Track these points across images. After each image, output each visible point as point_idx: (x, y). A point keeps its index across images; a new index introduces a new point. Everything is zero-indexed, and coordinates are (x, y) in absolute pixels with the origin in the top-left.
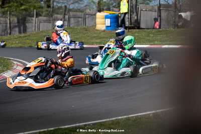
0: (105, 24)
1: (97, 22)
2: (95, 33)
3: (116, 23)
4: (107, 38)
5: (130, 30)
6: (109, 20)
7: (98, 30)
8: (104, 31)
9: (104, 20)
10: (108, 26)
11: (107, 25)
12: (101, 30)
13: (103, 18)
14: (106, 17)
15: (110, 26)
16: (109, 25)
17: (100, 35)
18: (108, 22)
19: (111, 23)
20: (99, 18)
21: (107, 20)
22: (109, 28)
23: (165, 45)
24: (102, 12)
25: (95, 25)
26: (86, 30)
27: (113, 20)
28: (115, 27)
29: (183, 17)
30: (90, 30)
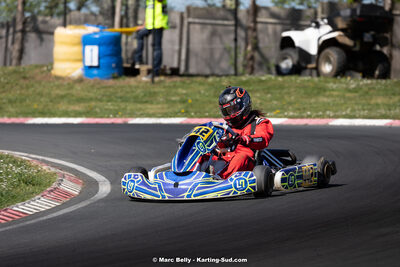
0: (83, 60)
1: (56, 56)
2: (58, 87)
3: (115, 59)
4: (101, 100)
5: (157, 79)
6: (95, 49)
7: (58, 78)
8: (80, 80)
9: (78, 49)
10: (91, 67)
11: (88, 64)
12: (69, 78)
13: (75, 44)
14: (87, 41)
15: (98, 67)
16: (95, 63)
17: (74, 92)
18: (92, 55)
19: (99, 58)
20: (64, 43)
22: (95, 72)
23: (336, 117)
26: (25, 78)
27: (108, 50)
28: (113, 69)
29: (297, 44)
30: (38, 78)
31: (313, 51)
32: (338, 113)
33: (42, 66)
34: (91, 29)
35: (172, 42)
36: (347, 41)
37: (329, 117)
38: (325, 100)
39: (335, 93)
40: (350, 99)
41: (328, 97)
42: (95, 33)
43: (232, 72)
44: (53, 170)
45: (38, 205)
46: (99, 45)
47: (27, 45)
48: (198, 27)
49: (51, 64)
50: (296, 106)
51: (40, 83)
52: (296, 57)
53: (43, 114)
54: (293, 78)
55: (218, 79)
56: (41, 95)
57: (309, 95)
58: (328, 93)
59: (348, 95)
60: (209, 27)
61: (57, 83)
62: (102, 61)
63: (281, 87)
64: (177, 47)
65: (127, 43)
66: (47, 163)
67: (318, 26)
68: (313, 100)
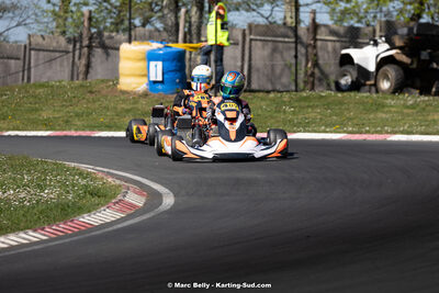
0: (148, 76)
1: (121, 71)
2: (124, 101)
3: (178, 75)
6: (160, 64)
7: (124, 92)
8: (145, 95)
9: (143, 64)
10: (155, 82)
11: (152, 79)
12: (135, 93)
13: (143, 59)
14: (151, 57)
15: (162, 82)
16: (160, 79)
17: (139, 106)
18: (156, 70)
19: (163, 74)
20: (129, 59)
21: (152, 64)
22: (160, 87)
24: (136, 43)
25: (115, 77)
26: (91, 92)
27: (172, 66)
28: (177, 84)
29: (356, 61)
30: (104, 92)
31: (372, 67)
32: (396, 129)
33: (108, 81)
34: (155, 45)
35: (235, 58)
36: (404, 59)
37: (387, 133)
38: (384, 116)
39: (393, 109)
40: (408, 115)
41: (386, 113)
42: (160, 49)
43: (293, 88)
44: (118, 182)
45: (104, 216)
46: (163, 61)
47: (93, 59)
48: (259, 43)
49: (117, 79)
50: (355, 121)
51: (106, 97)
52: (355, 74)
53: (109, 128)
54: (352, 94)
55: (279, 95)
56: (107, 108)
57: (368, 111)
58: (386, 109)
59: (406, 111)
60: (270, 44)
61: (122, 97)
62: (166, 76)
63: (341, 103)
64: (239, 64)
65: (190, 59)
66: (112, 175)
67: (376, 44)
68: (372, 116)
